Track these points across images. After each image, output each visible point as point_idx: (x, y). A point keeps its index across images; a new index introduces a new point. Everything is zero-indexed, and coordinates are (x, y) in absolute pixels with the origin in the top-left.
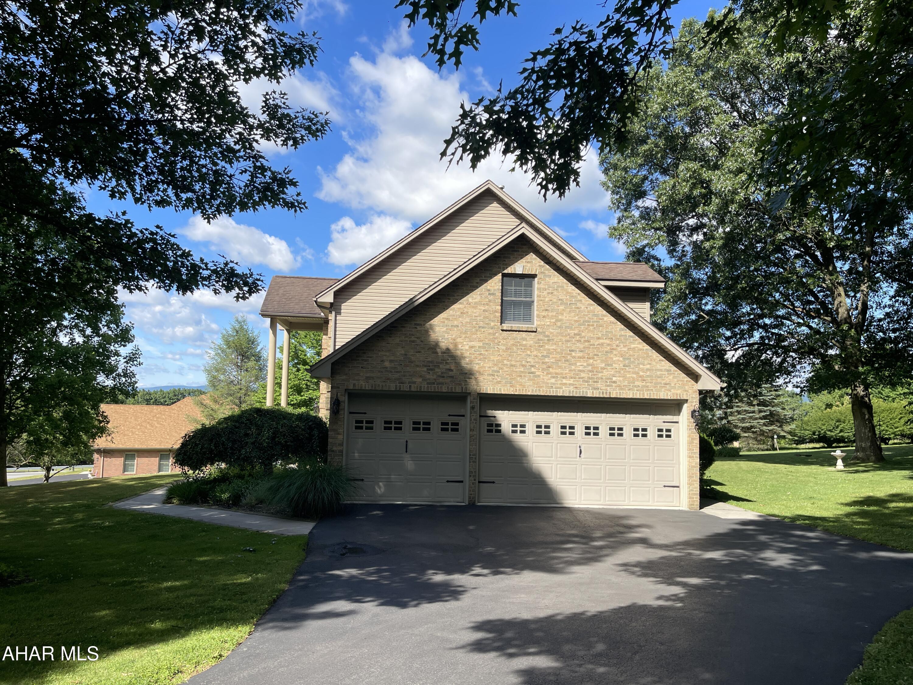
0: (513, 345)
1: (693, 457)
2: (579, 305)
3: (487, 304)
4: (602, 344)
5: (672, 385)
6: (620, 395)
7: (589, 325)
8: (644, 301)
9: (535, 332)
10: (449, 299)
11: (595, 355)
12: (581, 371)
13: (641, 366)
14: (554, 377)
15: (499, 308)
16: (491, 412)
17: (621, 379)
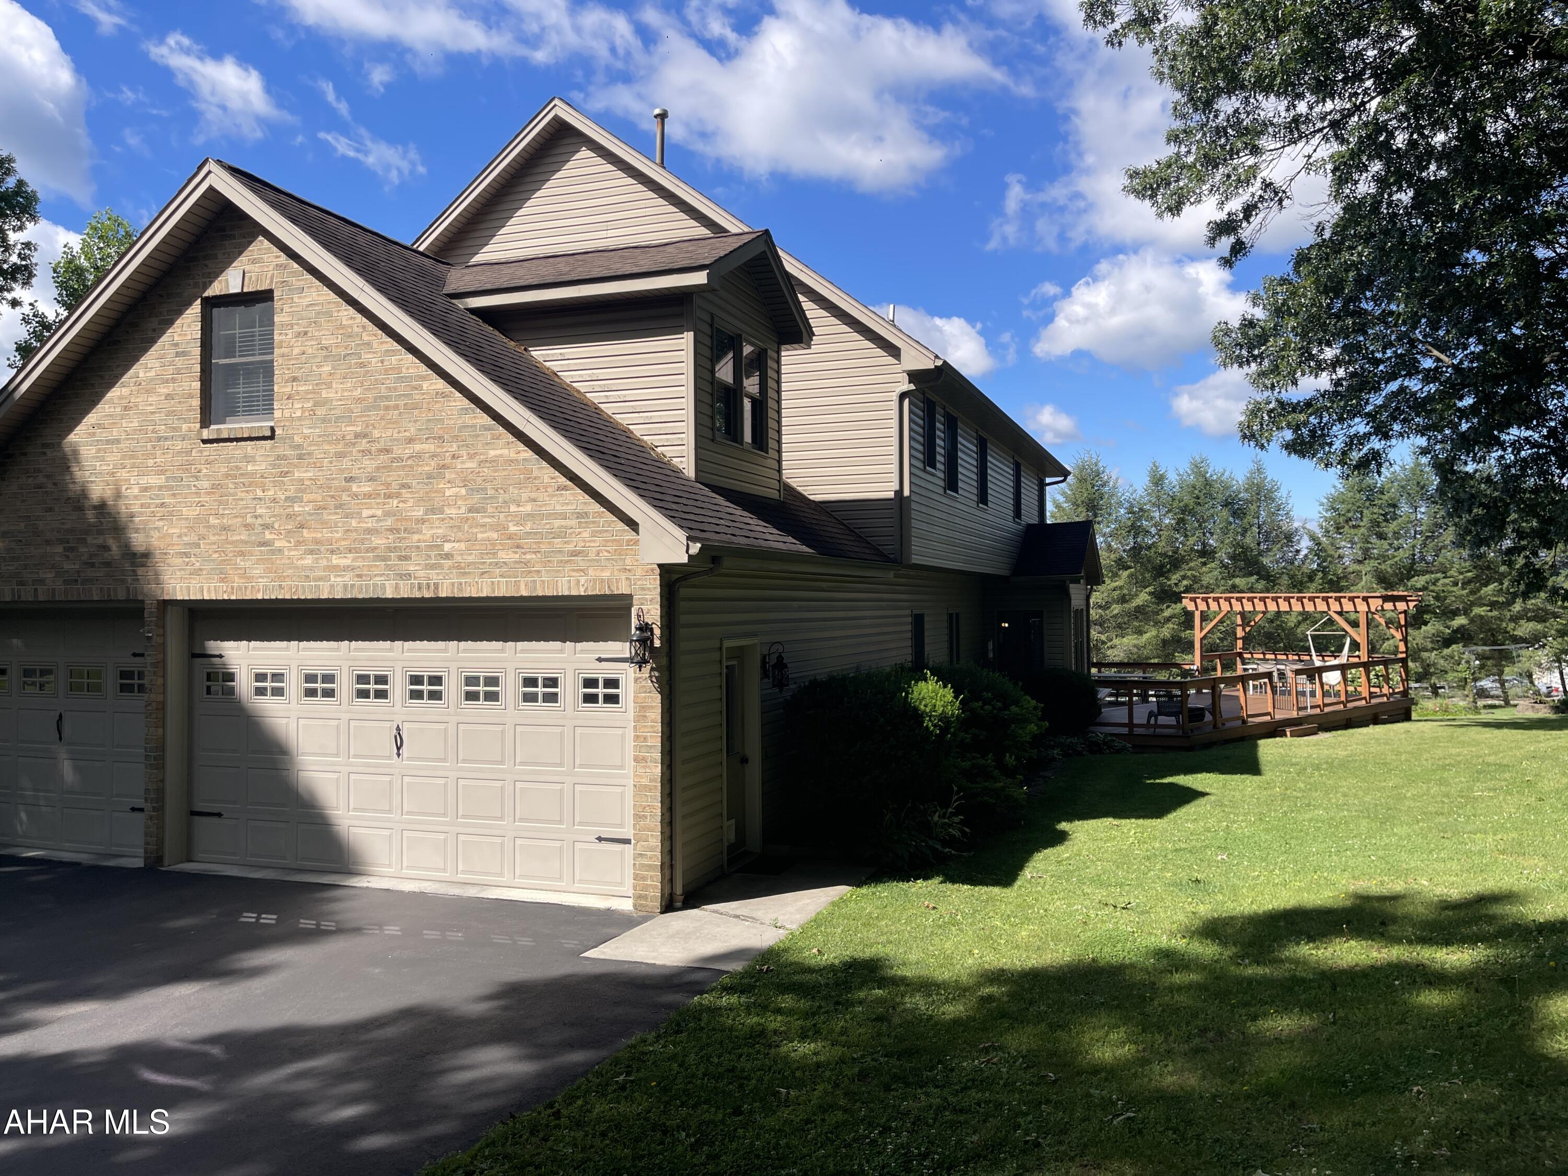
0: (227, 476)
1: (644, 759)
2: (366, 357)
3: (174, 380)
4: (418, 456)
5: (592, 556)
6: (460, 590)
7: (387, 408)
8: (676, 329)
9: (272, 437)
10: (102, 377)
11: (403, 486)
12: (369, 531)
13: (513, 508)
14: (311, 552)
15: (197, 385)
16: (215, 646)
17: (462, 546)
